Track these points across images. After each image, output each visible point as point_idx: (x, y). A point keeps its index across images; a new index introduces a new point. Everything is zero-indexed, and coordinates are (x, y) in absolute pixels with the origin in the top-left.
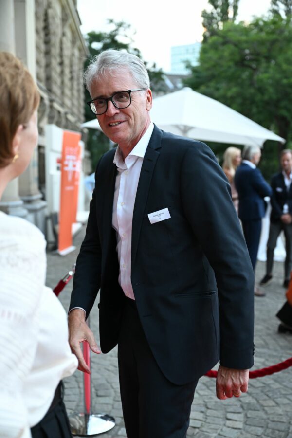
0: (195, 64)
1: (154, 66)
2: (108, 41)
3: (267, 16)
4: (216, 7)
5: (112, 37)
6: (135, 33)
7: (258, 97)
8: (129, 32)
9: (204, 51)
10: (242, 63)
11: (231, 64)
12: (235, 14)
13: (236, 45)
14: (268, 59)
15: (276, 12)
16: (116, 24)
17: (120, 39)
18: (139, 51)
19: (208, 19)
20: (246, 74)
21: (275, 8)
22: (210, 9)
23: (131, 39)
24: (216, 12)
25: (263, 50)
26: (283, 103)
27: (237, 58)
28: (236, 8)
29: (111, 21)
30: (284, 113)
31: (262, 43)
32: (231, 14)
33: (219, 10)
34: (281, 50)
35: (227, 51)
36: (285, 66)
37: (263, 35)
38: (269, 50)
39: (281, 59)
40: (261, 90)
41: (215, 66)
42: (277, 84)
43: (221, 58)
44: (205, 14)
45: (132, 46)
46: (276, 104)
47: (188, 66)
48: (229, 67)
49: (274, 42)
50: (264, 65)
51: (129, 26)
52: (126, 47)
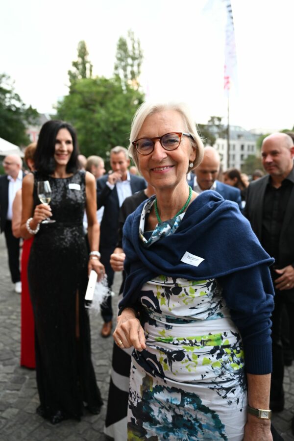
4: (78, 69)
6: (14, 82)
8: (10, 82)
12: (91, 75)
15: (117, 76)
17: (4, 86)
18: (19, 96)
19: (73, 77)
21: (116, 72)
22: (74, 70)
23: (12, 86)
24: (78, 72)
25: (99, 98)
28: (91, 70)
32: (88, 74)
33: (80, 71)
44: (70, 73)
45: (15, 92)
51: (9, 77)
52: (9, 92)
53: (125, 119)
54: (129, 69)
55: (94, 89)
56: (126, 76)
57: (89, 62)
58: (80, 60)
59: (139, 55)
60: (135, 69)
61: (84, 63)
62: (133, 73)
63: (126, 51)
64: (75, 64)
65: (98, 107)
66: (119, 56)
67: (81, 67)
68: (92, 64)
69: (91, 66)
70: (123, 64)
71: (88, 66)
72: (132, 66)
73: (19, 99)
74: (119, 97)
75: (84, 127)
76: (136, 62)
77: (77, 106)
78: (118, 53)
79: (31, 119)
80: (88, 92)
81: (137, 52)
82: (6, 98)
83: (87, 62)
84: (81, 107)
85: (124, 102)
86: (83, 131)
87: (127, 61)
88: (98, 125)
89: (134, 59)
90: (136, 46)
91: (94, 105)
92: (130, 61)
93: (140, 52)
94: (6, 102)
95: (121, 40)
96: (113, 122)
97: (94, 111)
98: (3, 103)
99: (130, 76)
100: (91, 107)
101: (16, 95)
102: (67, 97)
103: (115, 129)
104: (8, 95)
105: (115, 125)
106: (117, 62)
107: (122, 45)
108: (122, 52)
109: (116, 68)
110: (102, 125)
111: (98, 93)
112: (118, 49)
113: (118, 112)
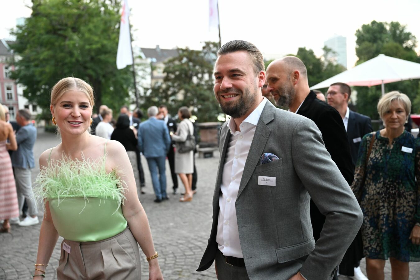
10: (53, 31)
14: (75, 30)
25: (70, 23)
27: (50, 28)
36: (87, 35)
38: (76, 22)
39: (83, 29)
48: (41, 35)
49: (80, 16)
53: (103, 46)
55: (64, 11)
65: (69, 33)
74: (95, 20)
75: (53, 57)
77: (42, 31)
80: (55, 15)
84: (48, 32)
85: (102, 27)
86: (53, 62)
88: (71, 54)
91: (65, 30)
96: (89, 50)
97: (65, 37)
100: (61, 32)
102: (28, 20)
103: (92, 59)
105: (93, 54)
110: (76, 53)
111: (69, 16)
113: (96, 39)
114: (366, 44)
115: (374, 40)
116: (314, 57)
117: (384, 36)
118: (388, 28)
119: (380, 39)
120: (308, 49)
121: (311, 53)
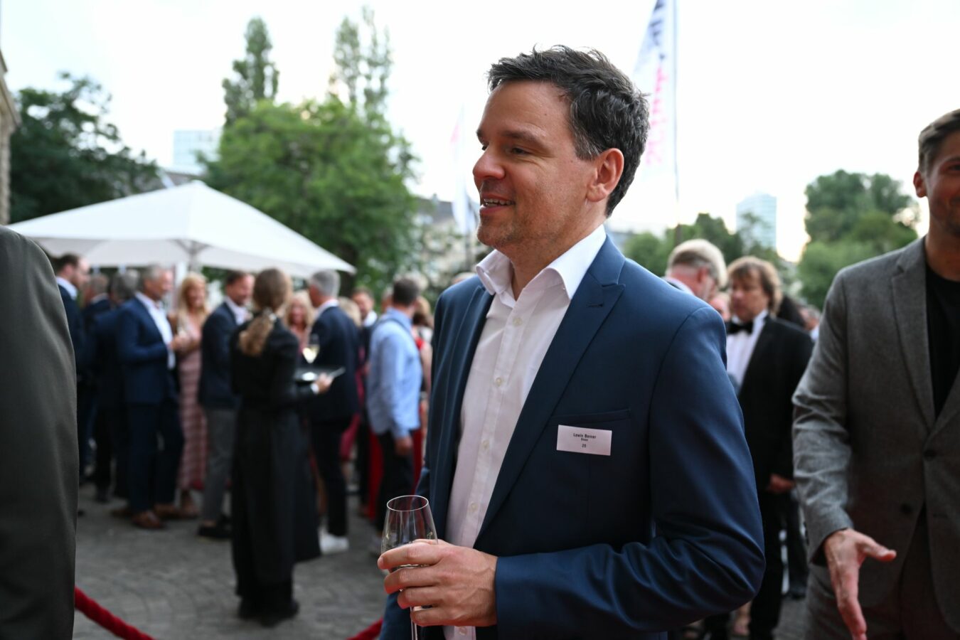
0: (213, 157)
1: (143, 154)
2: (60, 107)
3: (322, 99)
4: (245, 77)
5: (68, 100)
6: (109, 99)
7: (312, 214)
8: (100, 97)
9: (227, 139)
10: (286, 160)
11: (270, 161)
12: (275, 90)
13: (278, 133)
14: (326, 158)
15: (334, 96)
16: (74, 82)
17: (81, 105)
18: (116, 130)
19: (233, 95)
20: (291, 178)
21: (332, 89)
22: (235, 78)
23: (103, 108)
24: (245, 85)
25: (319, 146)
26: (350, 224)
27: (279, 153)
28: (275, 83)
29: (66, 76)
30: (349, 238)
31: (315, 134)
32: (268, 90)
33: (250, 82)
34: (344, 148)
35: (263, 141)
36: (349, 171)
37: (317, 124)
38: (327, 146)
39: (343, 160)
40: (315, 203)
41: (246, 161)
42: (339, 196)
43: (254, 150)
44: (226, 84)
45: (105, 120)
46: (339, 224)
47: (201, 159)
48: (266, 167)
49: (333, 137)
50: (319, 165)
51: (99, 87)
52: (92, 119)
54: (361, 84)
56: (353, 99)
57: (272, 65)
58: (251, 59)
59: (386, 57)
60: (375, 86)
61: (260, 65)
62: (369, 94)
63: (355, 45)
64: (240, 67)
66: (340, 56)
67: (251, 72)
68: (278, 68)
69: (276, 73)
70: (349, 72)
71: (268, 71)
72: (368, 77)
73: (114, 137)
76: (378, 72)
78: (339, 49)
79: (139, 181)
81: (381, 51)
82: (81, 130)
83: (266, 64)
87: (357, 68)
89: (372, 64)
90: (381, 39)
92: (363, 67)
93: (388, 52)
94: (80, 141)
95: (346, 23)
98: (73, 142)
99: (361, 100)
101: (110, 125)
104: (88, 126)
106: (335, 69)
107: (348, 36)
108: (347, 48)
109: (333, 80)
112: (337, 42)
113: (364, 178)
114: (825, 212)
115: (840, 204)
116: (725, 231)
117: (859, 199)
118: (867, 184)
119: (853, 204)
120: (714, 216)
121: (720, 223)
